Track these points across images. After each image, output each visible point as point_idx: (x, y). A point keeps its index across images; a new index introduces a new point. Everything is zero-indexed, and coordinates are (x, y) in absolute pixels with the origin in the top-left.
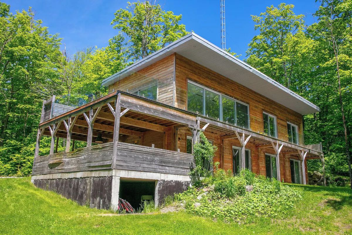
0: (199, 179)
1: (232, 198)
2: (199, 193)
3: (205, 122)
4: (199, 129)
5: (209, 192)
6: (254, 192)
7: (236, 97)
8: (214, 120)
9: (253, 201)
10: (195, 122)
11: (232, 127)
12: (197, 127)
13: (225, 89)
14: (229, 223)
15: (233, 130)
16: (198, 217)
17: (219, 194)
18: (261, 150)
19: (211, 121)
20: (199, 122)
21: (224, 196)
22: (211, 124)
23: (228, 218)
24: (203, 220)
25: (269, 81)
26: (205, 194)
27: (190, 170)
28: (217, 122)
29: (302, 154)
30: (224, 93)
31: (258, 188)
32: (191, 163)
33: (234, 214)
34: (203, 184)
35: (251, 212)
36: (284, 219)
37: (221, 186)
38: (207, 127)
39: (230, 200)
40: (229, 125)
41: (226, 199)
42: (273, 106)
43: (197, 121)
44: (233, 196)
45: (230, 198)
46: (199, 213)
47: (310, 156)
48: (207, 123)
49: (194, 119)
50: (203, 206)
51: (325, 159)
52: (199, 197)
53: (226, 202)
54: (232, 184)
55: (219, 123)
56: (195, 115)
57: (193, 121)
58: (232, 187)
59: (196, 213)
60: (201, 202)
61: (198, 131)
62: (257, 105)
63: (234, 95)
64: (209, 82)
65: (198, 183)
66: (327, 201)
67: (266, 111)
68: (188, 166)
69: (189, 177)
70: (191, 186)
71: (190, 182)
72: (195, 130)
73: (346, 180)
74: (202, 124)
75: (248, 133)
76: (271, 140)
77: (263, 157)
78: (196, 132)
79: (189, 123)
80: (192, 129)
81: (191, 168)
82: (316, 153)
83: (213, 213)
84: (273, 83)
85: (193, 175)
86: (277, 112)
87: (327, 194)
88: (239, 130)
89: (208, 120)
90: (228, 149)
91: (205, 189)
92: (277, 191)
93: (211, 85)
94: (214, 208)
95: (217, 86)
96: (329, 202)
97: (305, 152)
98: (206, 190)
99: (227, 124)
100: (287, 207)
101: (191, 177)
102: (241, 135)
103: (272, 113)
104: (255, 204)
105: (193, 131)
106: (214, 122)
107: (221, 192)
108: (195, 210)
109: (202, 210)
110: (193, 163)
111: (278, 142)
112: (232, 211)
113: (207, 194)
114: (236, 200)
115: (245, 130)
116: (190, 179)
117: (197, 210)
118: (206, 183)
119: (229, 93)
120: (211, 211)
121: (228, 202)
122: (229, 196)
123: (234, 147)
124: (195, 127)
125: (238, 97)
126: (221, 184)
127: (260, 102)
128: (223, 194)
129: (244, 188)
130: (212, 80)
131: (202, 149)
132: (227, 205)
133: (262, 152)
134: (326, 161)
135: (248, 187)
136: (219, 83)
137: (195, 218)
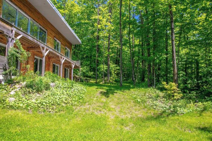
0: (11, 77)
1: (41, 92)
2: (11, 89)
3: (18, 33)
4: (13, 37)
5: (21, 88)
6: (56, 88)
7: (40, 23)
8: (27, 34)
9: (57, 94)
10: (10, 30)
11: (39, 42)
12: (12, 35)
13: (33, 16)
14: (43, 113)
15: (39, 44)
16: (14, 111)
17: (31, 90)
18: (51, 61)
19: (24, 34)
20: (14, 32)
21: (35, 91)
22: (24, 36)
23: (42, 109)
24: (19, 113)
25: (62, 19)
26: (18, 90)
27: (3, 70)
28: (28, 36)
29: (73, 65)
30: (32, 18)
31: (58, 85)
32: (4, 64)
33: (46, 105)
34: (15, 81)
35: (59, 103)
36: (81, 106)
37: (32, 83)
38: (21, 38)
39: (39, 94)
40: (36, 40)
41: (36, 93)
42: (60, 36)
43: (12, 31)
44: (41, 91)
45: (39, 92)
46: (15, 107)
47: (76, 67)
48: (20, 35)
49: (10, 28)
50: (18, 100)
51: (81, 69)
52: (12, 93)
53: (36, 96)
54: (41, 82)
55: (30, 37)
56: (12, 26)
57: (8, 30)
58: (42, 84)
59: (12, 107)
60: (15, 97)
61: (13, 39)
62: (52, 33)
63: (39, 22)
64: (22, 6)
65: (11, 81)
66: (100, 92)
67: (56, 38)
68: (1, 67)
69: (2, 76)
70: (3, 83)
71: (3, 80)
72: (10, 37)
73: (88, 80)
74: (17, 35)
75: (48, 48)
76: (60, 55)
77: (52, 65)
78: (11, 39)
79: (5, 31)
80: (7, 36)
81: (5, 68)
82: (78, 66)
83: (28, 105)
84: (64, 21)
85: (6, 74)
86: (61, 40)
87: (97, 88)
88: (42, 45)
89: (22, 33)
90: (32, 57)
91: (17, 86)
92: (71, 86)
93: (23, 9)
94: (28, 102)
95: (27, 11)
96: (101, 93)
97: (74, 64)
98: (19, 86)
99: (35, 39)
100: (81, 97)
101: (4, 76)
102: (43, 48)
103: (59, 40)
104: (60, 97)
105: (8, 38)
106: (26, 35)
107: (32, 88)
108: (11, 104)
109: (17, 104)
110: (6, 64)
111: (63, 57)
112: (44, 103)
113: (19, 90)
114: (44, 94)
115: (46, 45)
116: (3, 78)
117: (12, 105)
118: (17, 80)
119: (35, 19)
120: (25, 104)
121: (38, 95)
122: (38, 91)
123: (35, 57)
124: (11, 35)
125: (41, 24)
126: (32, 82)
127: (53, 31)
128: (33, 90)
129: (49, 85)
130: (25, 5)
131: (17, 54)
132: (38, 98)
133: (52, 62)
134: (81, 70)
135: (52, 84)
136: (30, 10)
137: (11, 113)
